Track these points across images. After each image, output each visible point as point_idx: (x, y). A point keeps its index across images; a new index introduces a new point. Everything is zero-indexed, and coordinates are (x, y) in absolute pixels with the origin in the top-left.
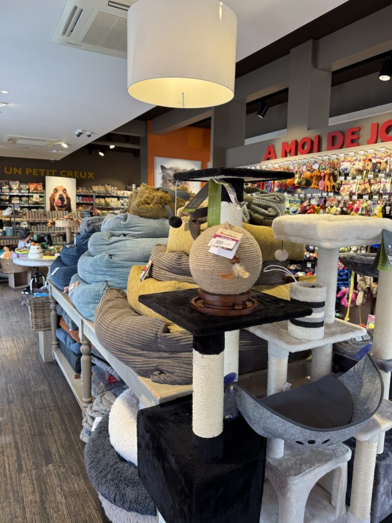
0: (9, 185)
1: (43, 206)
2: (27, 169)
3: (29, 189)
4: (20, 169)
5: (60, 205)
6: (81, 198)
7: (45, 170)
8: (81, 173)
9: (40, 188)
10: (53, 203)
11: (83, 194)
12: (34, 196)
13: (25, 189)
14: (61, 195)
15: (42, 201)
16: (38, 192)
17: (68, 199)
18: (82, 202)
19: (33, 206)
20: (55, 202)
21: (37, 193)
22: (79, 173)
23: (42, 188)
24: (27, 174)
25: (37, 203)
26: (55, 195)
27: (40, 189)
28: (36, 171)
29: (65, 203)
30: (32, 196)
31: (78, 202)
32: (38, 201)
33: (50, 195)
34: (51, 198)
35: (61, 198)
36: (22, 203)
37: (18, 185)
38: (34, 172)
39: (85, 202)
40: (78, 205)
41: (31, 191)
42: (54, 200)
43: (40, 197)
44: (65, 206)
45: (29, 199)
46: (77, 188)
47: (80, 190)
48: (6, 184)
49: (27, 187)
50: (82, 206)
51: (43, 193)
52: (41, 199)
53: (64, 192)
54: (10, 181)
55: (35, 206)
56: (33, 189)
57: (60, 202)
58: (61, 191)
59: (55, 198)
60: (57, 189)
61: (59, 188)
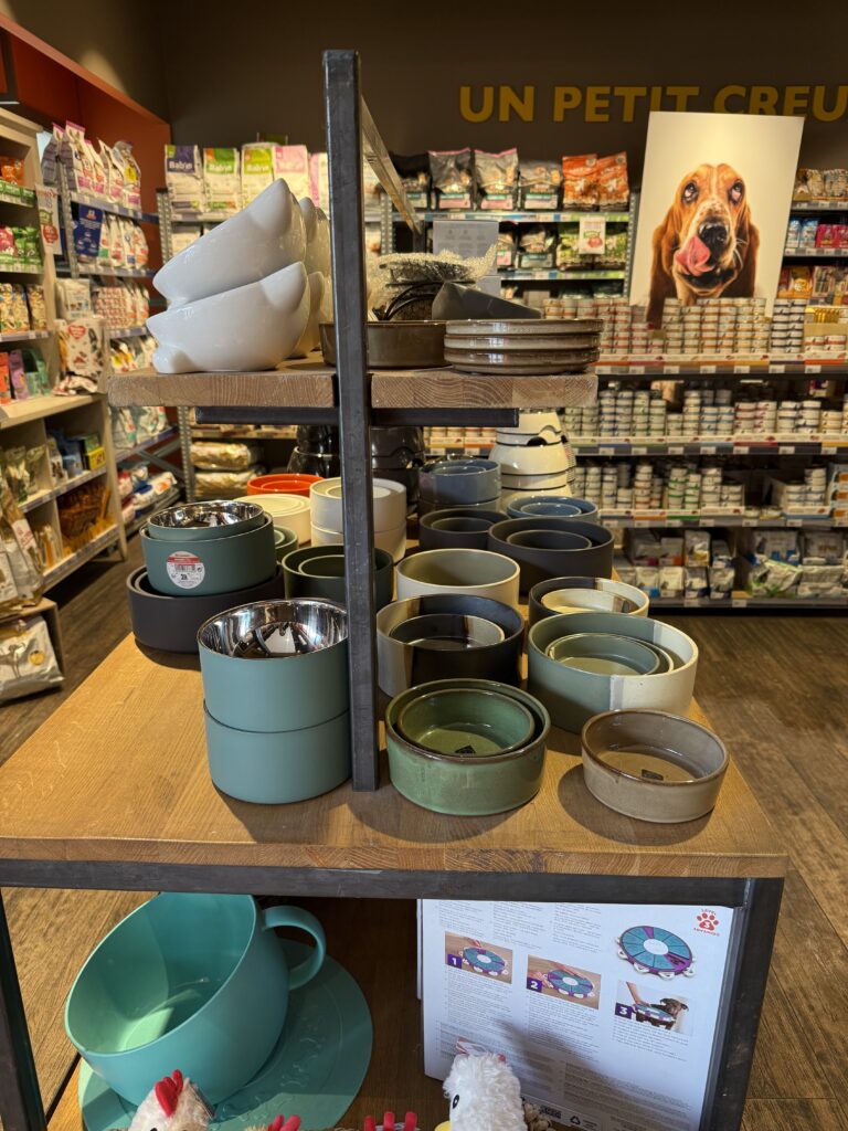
0: (471, 170)
1: (620, 275)
2: (560, 92)
3: (560, 191)
4: (529, 91)
5: (699, 268)
6: (812, 226)
7: (642, 91)
8: (820, 92)
9: (615, 181)
10: (670, 263)
11: (825, 205)
12: (582, 228)
13: (544, 187)
14: (712, 217)
15: (616, 252)
16: (603, 202)
17: (747, 233)
18: (812, 252)
19: (571, 276)
20: (678, 253)
21: (596, 209)
22: (810, 97)
23: (623, 181)
24: (558, 116)
25: (590, 263)
26: (685, 221)
27: (612, 185)
28: (599, 97)
29: (728, 258)
30: (574, 227)
31: (792, 252)
32: (600, 250)
33: (660, 221)
34: (663, 231)
35: (712, 236)
36: (525, 262)
37: (511, 172)
38: (592, 103)
39: (830, 252)
40: (792, 265)
41: (567, 201)
42: (675, 244)
43: (612, 228)
44: (728, 273)
45: (557, 241)
46: (802, 178)
47: (814, 184)
48: (459, 167)
49: (556, 178)
50: (809, 276)
51: (626, 208)
52: (614, 241)
53: (730, 198)
54: (479, 154)
55: (584, 276)
56: (580, 185)
57: (704, 252)
58: (714, 195)
59: (681, 235)
60: (698, 182)
61: (709, 178)
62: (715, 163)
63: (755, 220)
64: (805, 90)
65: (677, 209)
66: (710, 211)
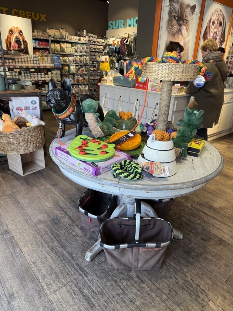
5: (16, 49)
6: (37, 42)
8: (33, 13)
10: (10, 47)
11: (39, 37)
14: (17, 38)
17: (25, 42)
18: (38, 47)
20: (11, 45)
22: (31, 14)
26: (11, 38)
29: (22, 47)
31: (35, 47)
34: (7, 40)
35: (18, 41)
39: (42, 47)
40: (35, 49)
42: (10, 43)
44: (23, 50)
46: (33, 32)
47: (36, 33)
50: (39, 52)
53: (20, 34)
57: (17, 45)
58: (16, 33)
59: (11, 41)
60: (13, 30)
61: (14, 29)
62: (15, 27)
63: (26, 39)
64: (30, 13)
65: (9, 35)
66: (16, 37)
